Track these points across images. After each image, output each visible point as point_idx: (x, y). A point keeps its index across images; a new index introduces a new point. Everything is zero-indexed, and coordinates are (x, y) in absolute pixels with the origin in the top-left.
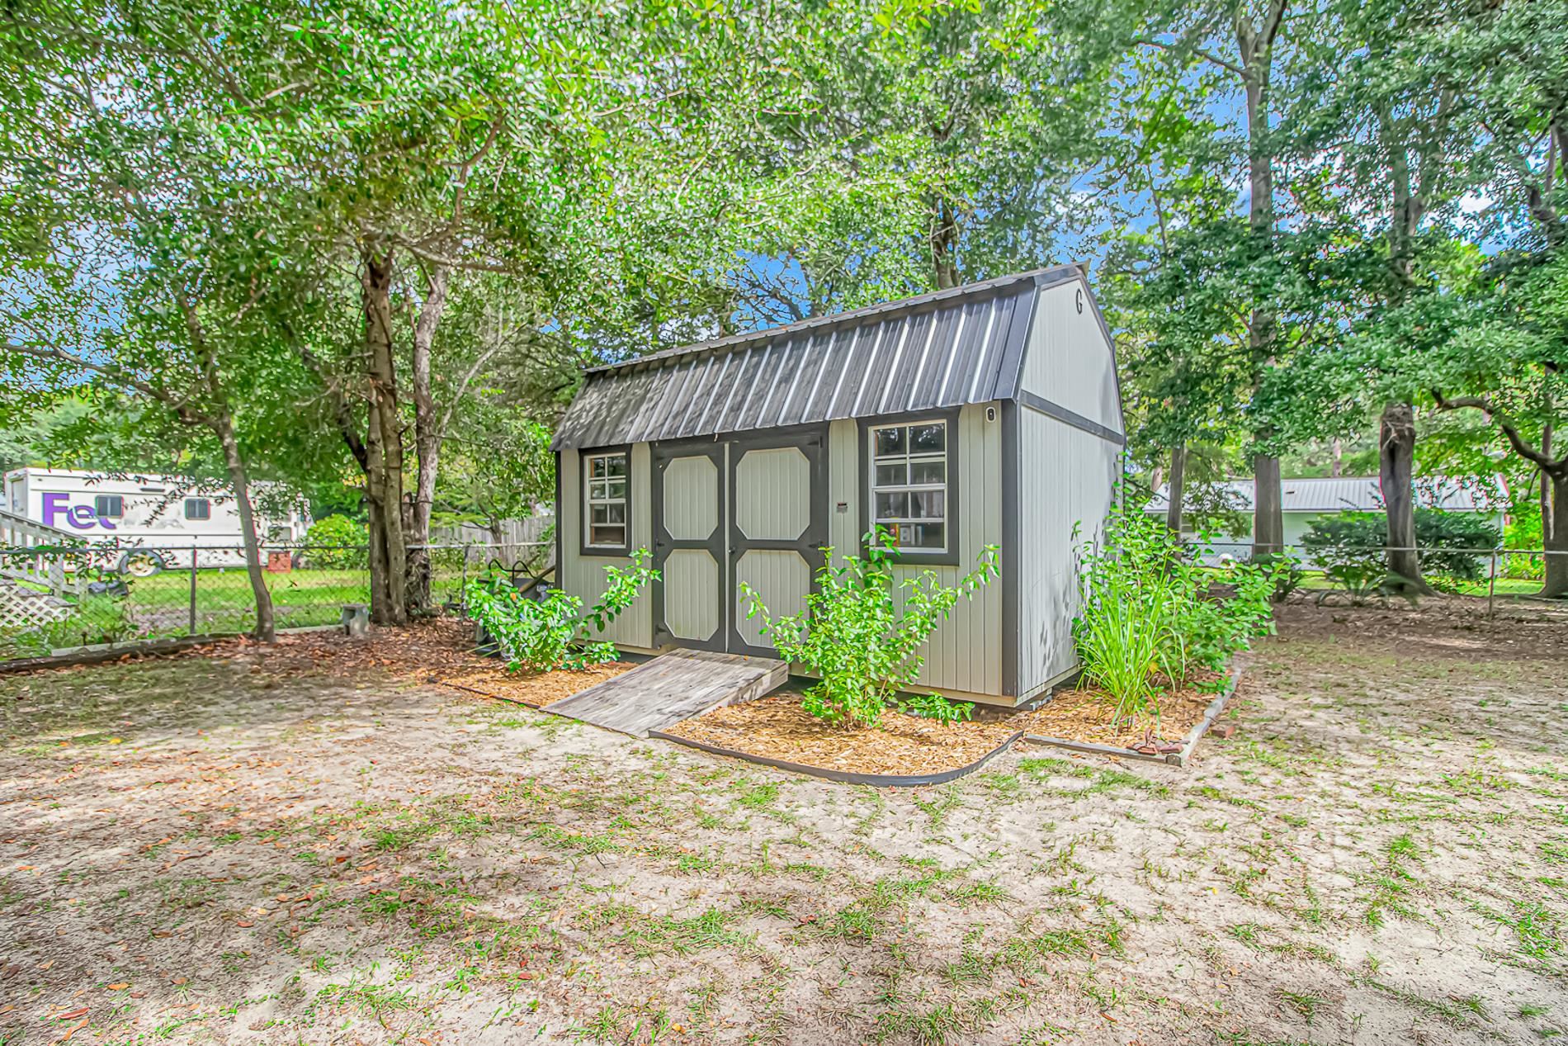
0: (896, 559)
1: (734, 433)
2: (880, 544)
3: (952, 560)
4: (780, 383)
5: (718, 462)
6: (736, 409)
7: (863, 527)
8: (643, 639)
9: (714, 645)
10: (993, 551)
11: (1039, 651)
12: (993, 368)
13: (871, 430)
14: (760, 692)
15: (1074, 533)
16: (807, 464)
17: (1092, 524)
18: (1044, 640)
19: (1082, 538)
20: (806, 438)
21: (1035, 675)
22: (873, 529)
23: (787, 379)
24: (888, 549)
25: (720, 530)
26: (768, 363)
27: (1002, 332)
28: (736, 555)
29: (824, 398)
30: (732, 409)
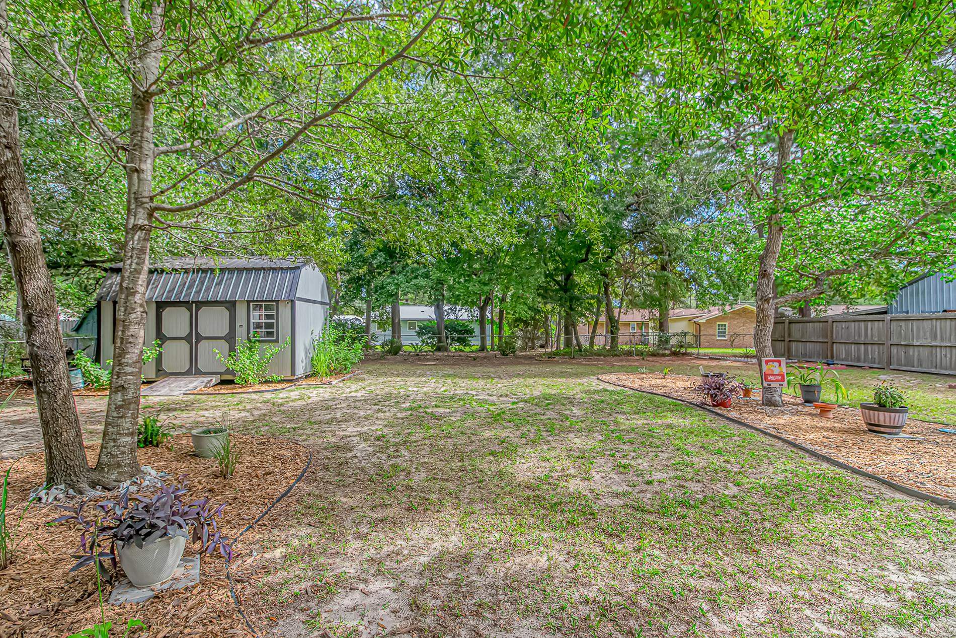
0: (259, 341)
1: (198, 301)
2: (254, 337)
3: (277, 341)
4: (216, 285)
5: (190, 310)
6: (198, 292)
7: (249, 332)
8: (152, 375)
9: (188, 373)
10: (288, 338)
11: (301, 365)
12: (288, 291)
13: (251, 304)
14: (211, 385)
15: (312, 333)
16: (228, 313)
17: (318, 330)
18: (302, 362)
19: (314, 334)
20: (227, 305)
21: (300, 371)
22: (252, 333)
23: (219, 284)
24: (257, 339)
25: (191, 333)
26: (210, 277)
27: (291, 280)
28: (197, 342)
29: (234, 293)
30: (196, 292)
